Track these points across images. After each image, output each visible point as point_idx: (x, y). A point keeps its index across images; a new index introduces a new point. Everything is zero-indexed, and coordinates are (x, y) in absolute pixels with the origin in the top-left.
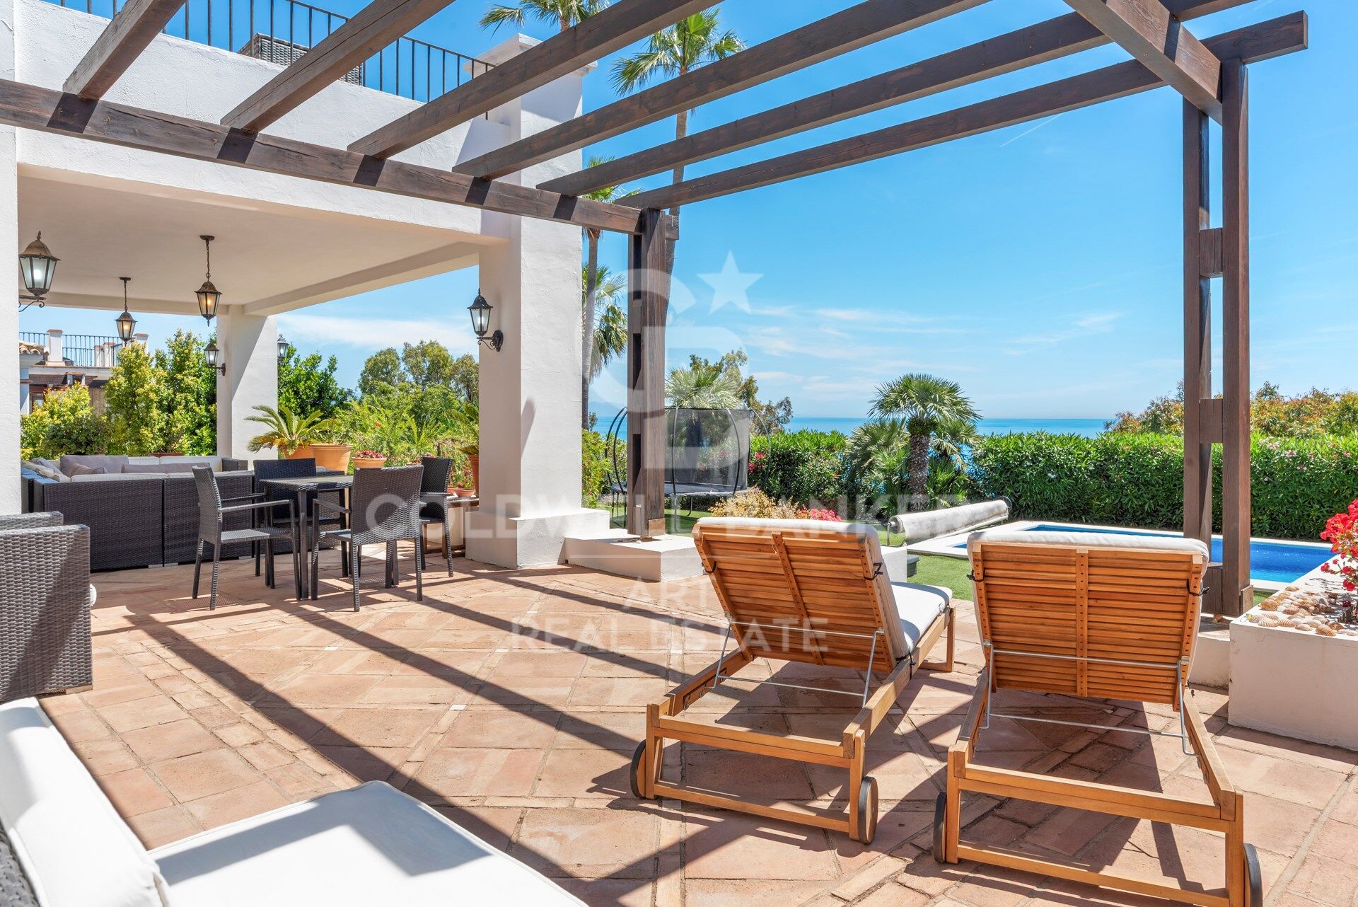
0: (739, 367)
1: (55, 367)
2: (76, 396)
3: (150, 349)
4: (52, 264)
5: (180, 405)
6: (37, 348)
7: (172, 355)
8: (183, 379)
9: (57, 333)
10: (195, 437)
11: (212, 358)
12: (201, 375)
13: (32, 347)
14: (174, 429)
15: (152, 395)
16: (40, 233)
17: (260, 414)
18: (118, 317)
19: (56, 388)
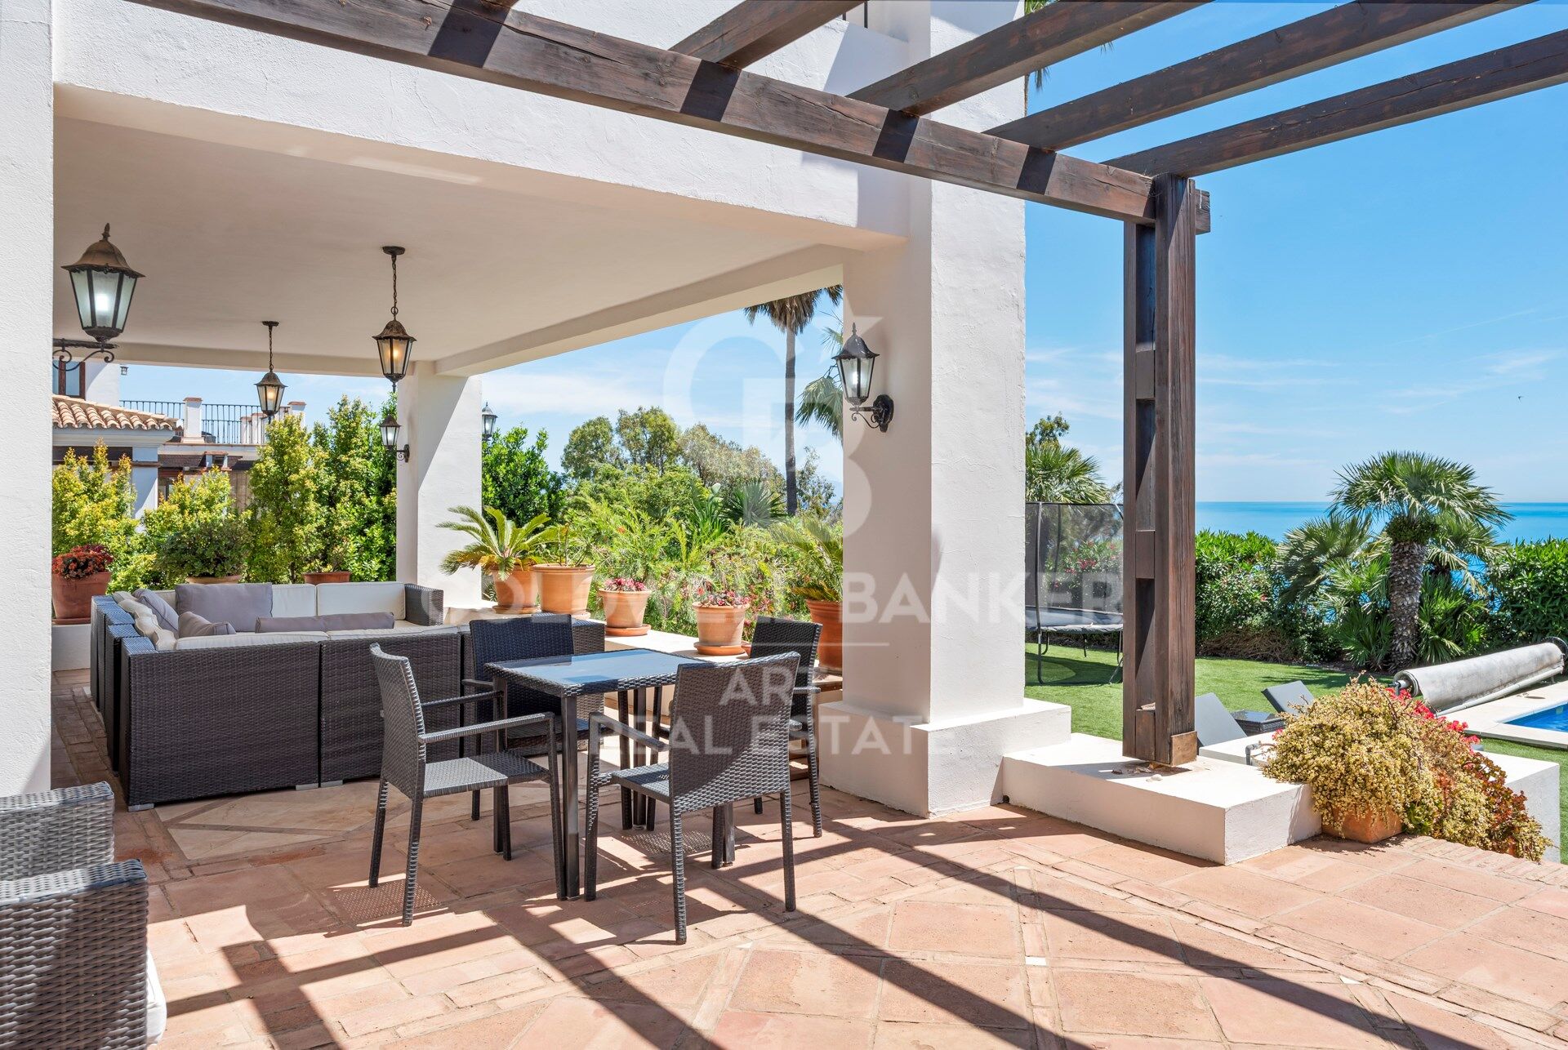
0: (1058, 438)
1: (192, 445)
2: (213, 485)
3: (308, 422)
4: (128, 283)
5: (345, 496)
6: (168, 421)
7: (335, 430)
8: (349, 461)
9: (194, 402)
10: (364, 539)
11: (390, 437)
12: (371, 456)
13: (162, 421)
14: (336, 527)
15: (309, 484)
16: (107, 227)
17: (459, 519)
18: (259, 380)
19: (193, 472)
